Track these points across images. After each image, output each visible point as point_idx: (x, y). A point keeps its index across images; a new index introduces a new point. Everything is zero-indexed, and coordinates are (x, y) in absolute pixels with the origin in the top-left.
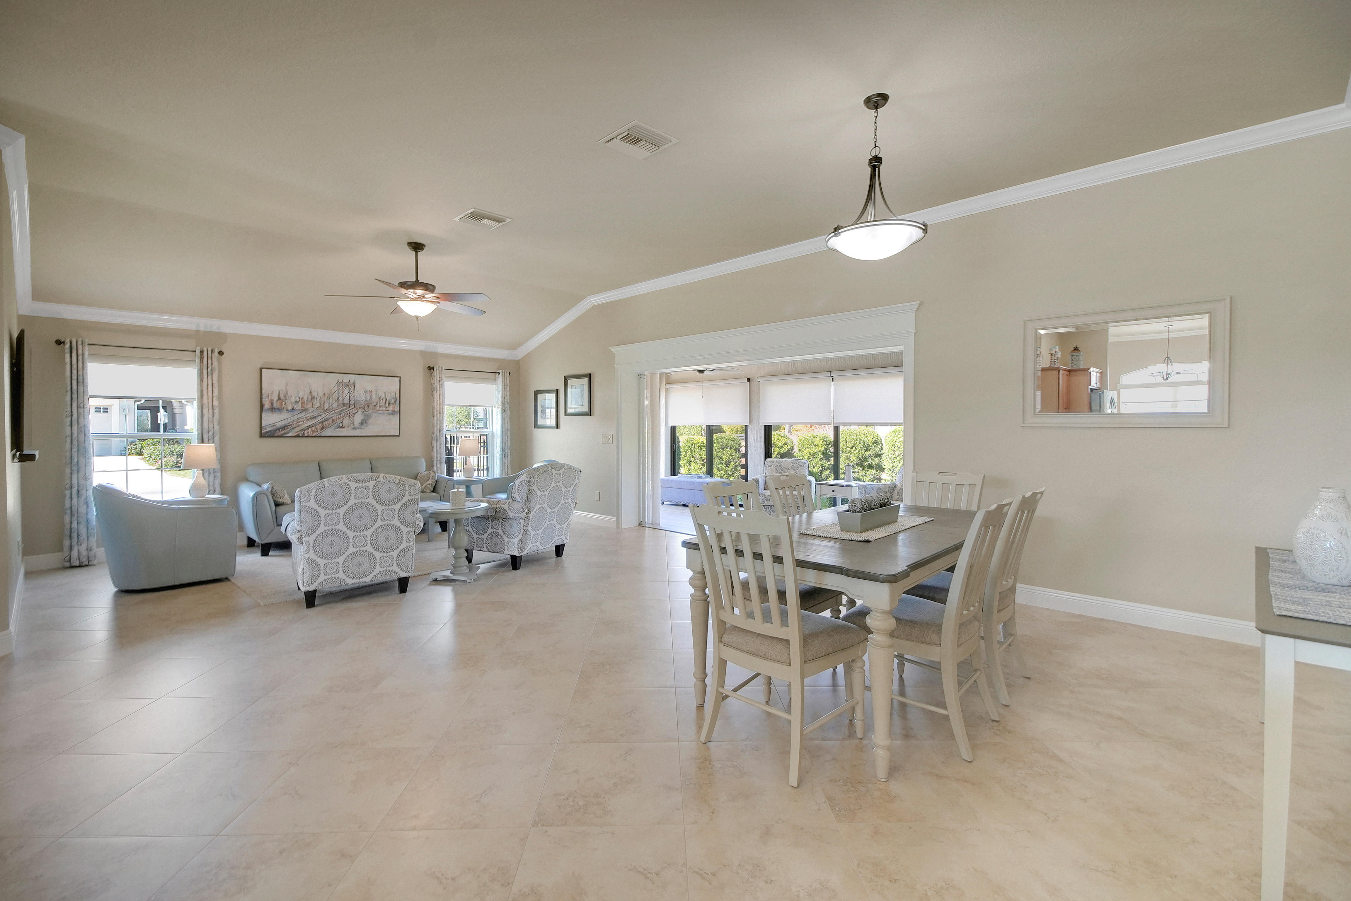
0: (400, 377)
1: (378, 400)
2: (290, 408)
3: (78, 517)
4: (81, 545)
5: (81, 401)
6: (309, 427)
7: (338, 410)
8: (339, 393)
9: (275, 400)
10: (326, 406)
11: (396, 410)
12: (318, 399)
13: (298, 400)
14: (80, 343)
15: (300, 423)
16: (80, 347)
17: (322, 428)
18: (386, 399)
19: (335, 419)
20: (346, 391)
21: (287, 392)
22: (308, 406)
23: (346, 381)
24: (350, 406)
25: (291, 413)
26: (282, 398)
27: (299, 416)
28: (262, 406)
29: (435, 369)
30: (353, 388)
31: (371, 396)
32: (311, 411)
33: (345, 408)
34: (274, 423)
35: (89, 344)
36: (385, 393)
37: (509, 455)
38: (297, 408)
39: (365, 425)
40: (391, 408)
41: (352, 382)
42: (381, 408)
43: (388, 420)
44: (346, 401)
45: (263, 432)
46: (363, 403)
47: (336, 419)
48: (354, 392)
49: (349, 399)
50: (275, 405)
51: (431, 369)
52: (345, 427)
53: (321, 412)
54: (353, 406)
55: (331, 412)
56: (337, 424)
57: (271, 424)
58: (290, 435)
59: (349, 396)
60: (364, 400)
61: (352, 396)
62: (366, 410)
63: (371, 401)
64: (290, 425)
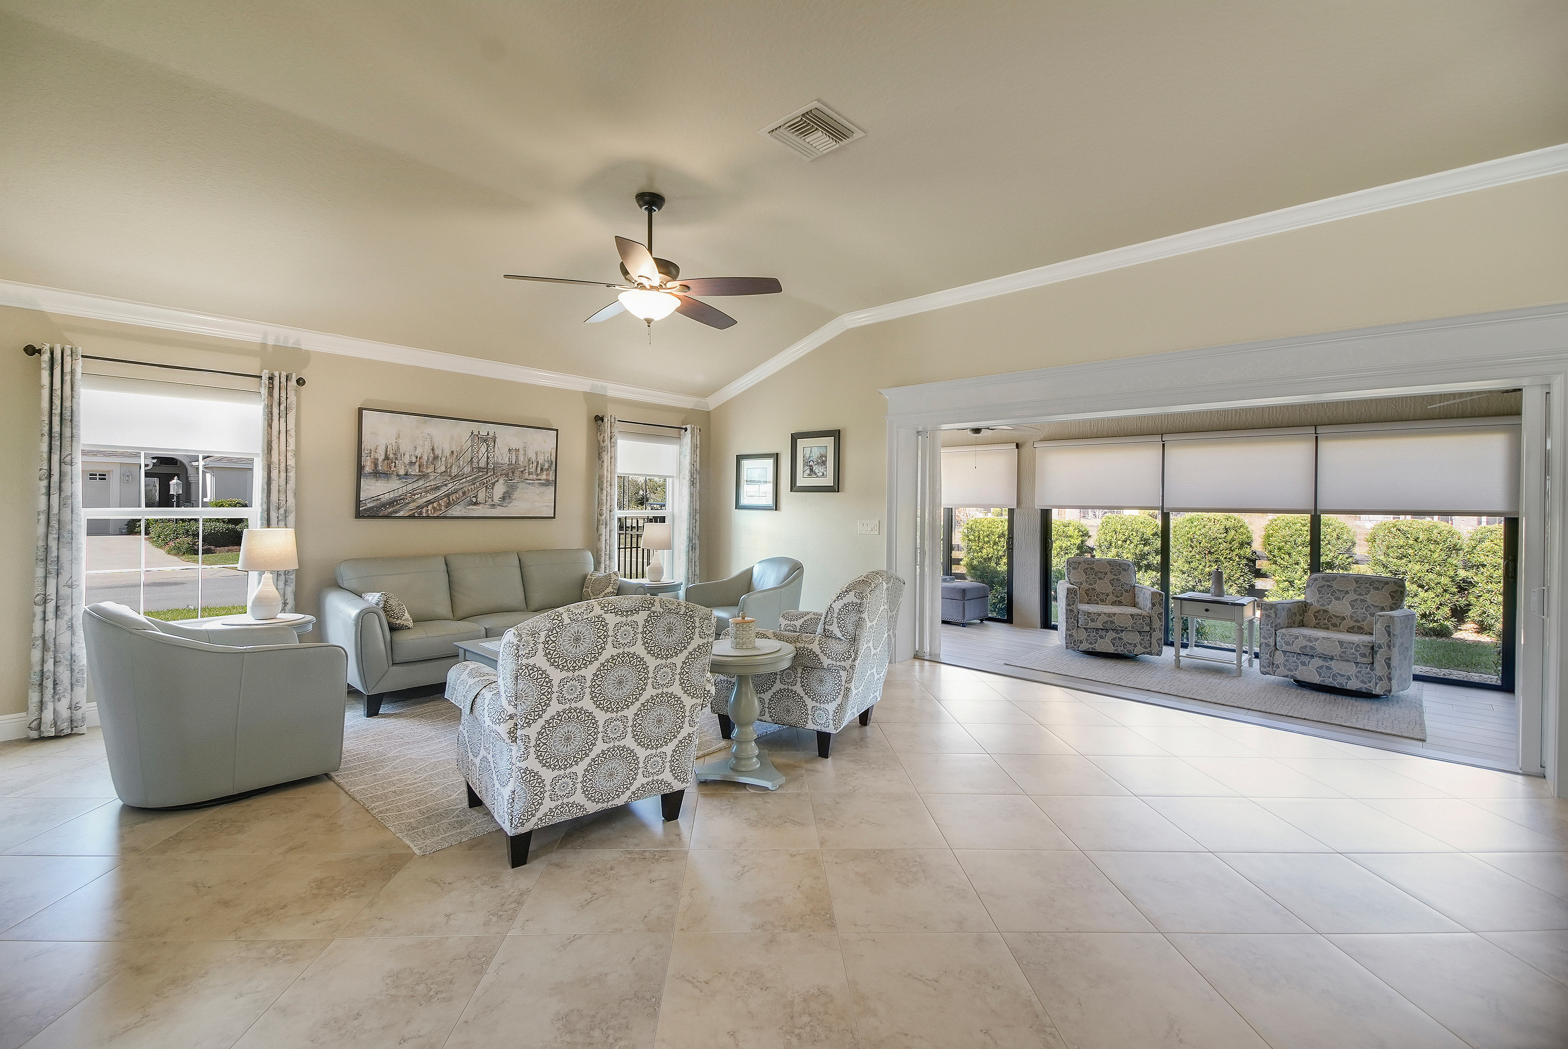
0: (557, 430)
1: (526, 464)
2: (402, 472)
3: (55, 652)
4: (59, 700)
5: (66, 452)
6: (429, 502)
7: (471, 478)
8: (473, 451)
9: (380, 460)
10: (455, 471)
11: (551, 479)
12: (443, 459)
13: (414, 460)
14: (68, 352)
15: (416, 496)
16: (68, 359)
18: (538, 463)
19: (466, 490)
20: (483, 449)
21: (398, 447)
22: (429, 471)
23: (483, 433)
24: (487, 471)
25: (404, 480)
26: (391, 456)
27: (415, 485)
28: (360, 468)
29: (606, 420)
30: (493, 444)
31: (517, 457)
32: (432, 478)
33: (481, 474)
34: (378, 495)
35: (83, 356)
36: (536, 454)
37: (697, 547)
38: (413, 473)
39: (507, 501)
41: (491, 434)
42: (531, 476)
43: (539, 494)
44: (482, 464)
45: (361, 509)
46: (505, 467)
47: (468, 490)
48: (494, 452)
49: (487, 461)
50: (380, 468)
51: (599, 419)
52: (480, 503)
53: (447, 480)
54: (493, 472)
55: (461, 479)
56: (468, 498)
57: (373, 497)
58: (401, 514)
59: (487, 456)
60: (508, 463)
61: (491, 457)
62: (510, 478)
63: (517, 465)
64: (401, 499)
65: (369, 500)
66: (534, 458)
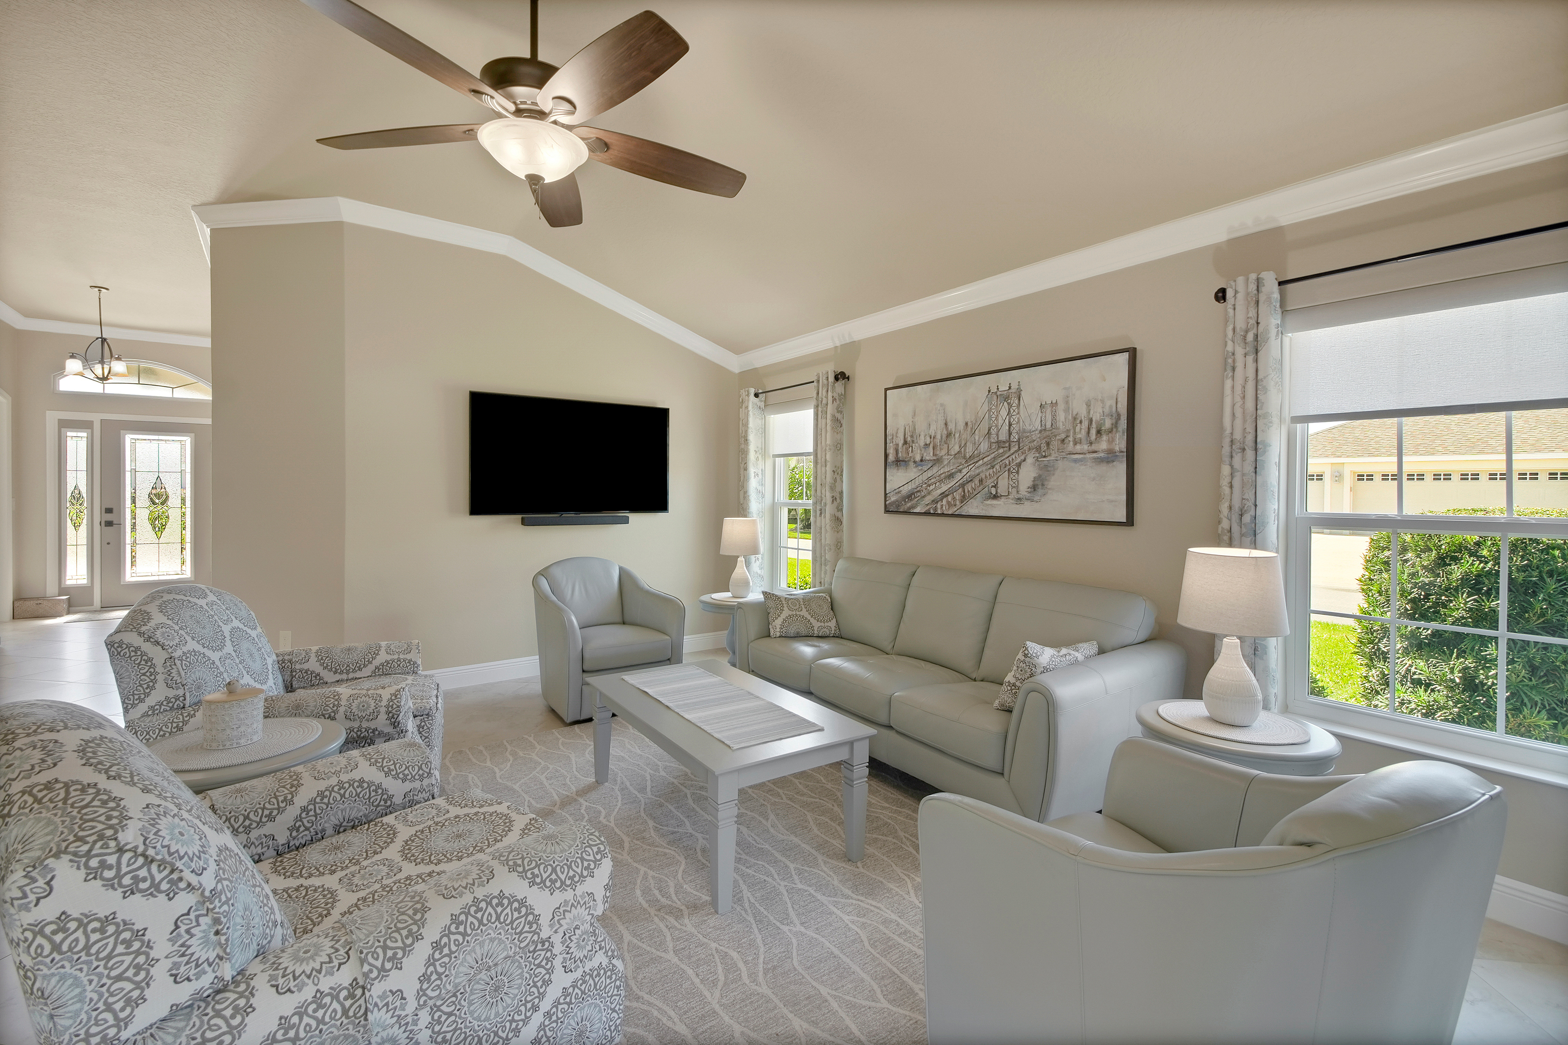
0: (1134, 349)
1: (1069, 426)
2: (918, 458)
6: (944, 495)
7: (989, 458)
8: (990, 418)
9: (900, 445)
10: (969, 450)
11: (1117, 448)
12: (957, 435)
13: (928, 440)
15: (932, 487)
17: (963, 499)
18: (1091, 421)
19: (983, 477)
20: (1004, 413)
21: (915, 429)
22: (943, 453)
23: (1004, 388)
24: (1010, 445)
26: (909, 439)
27: (930, 473)
28: (886, 456)
30: (1017, 401)
31: (1054, 417)
32: (946, 462)
33: (1001, 451)
34: (900, 488)
36: (1088, 405)
38: (928, 458)
39: (1040, 491)
40: (1103, 445)
41: (1014, 386)
42: (1078, 447)
43: (1094, 479)
44: (1003, 436)
45: (888, 503)
46: (1036, 436)
47: (986, 477)
48: (1019, 413)
49: (1009, 430)
50: (900, 455)
51: (1225, 294)
52: (1001, 496)
53: (961, 464)
54: (1017, 447)
55: (977, 462)
56: (986, 489)
57: (895, 490)
58: (917, 510)
59: (1009, 422)
60: (1039, 428)
61: (1014, 422)
62: (1044, 454)
63: (1054, 430)
64: (918, 492)
65: (893, 493)
66: (1083, 413)
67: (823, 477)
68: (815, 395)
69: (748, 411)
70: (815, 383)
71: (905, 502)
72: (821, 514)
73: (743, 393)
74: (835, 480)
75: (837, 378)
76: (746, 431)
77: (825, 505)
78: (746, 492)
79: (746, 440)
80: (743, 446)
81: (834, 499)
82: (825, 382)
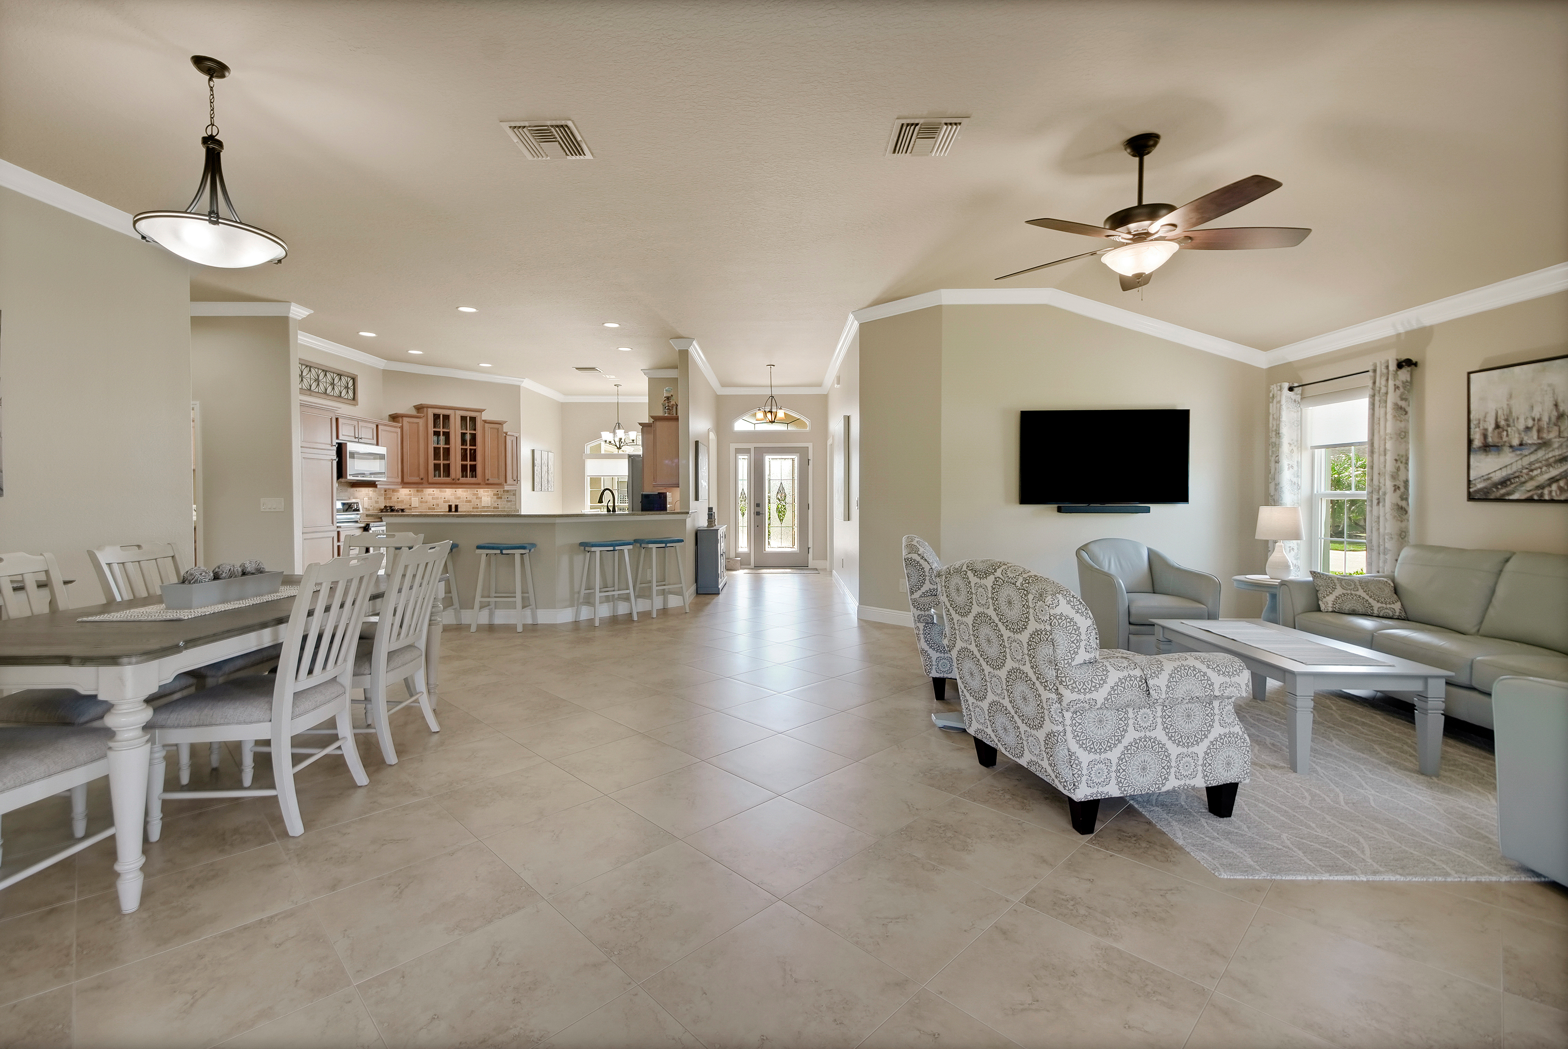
2: (1516, 442)
6: (1554, 480)
9: (1492, 430)
13: (1530, 423)
15: (1535, 473)
21: (1511, 412)
22: (1552, 435)
25: (1519, 452)
26: (1502, 423)
27: (1533, 458)
28: (1470, 442)
32: (1556, 445)
34: (1489, 474)
38: (1530, 442)
45: (1472, 491)
50: (1490, 440)
57: (1483, 476)
58: (1515, 496)
64: (1515, 477)
65: (1479, 480)
67: (1382, 466)
68: (1370, 384)
69: (1281, 406)
70: (1371, 373)
71: (1497, 488)
72: (1378, 503)
73: (1274, 388)
74: (1398, 469)
75: (1400, 365)
76: (1278, 426)
77: (1385, 494)
78: (1277, 485)
79: (1278, 434)
80: (1274, 440)
81: (1396, 488)
82: (1385, 371)
